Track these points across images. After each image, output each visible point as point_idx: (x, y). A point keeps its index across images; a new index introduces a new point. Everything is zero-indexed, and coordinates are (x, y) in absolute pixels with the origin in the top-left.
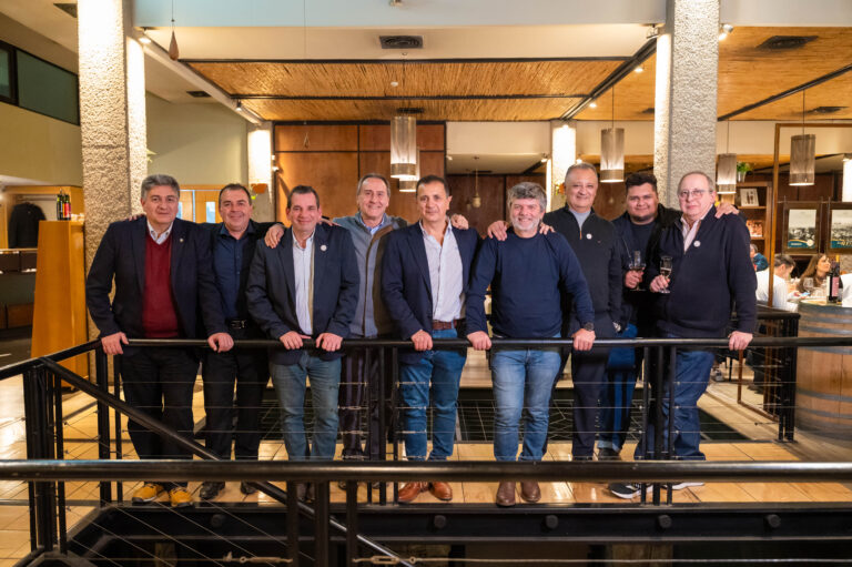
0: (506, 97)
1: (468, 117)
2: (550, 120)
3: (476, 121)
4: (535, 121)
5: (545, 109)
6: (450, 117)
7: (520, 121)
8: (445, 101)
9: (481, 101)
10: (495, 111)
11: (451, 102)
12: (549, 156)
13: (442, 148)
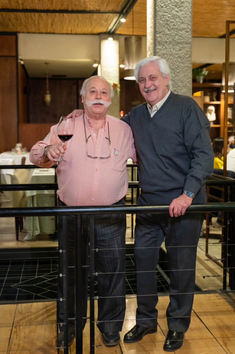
0: (54, 11)
1: (33, 30)
2: (99, 34)
3: (41, 33)
4: (87, 34)
5: (91, 24)
6: (18, 30)
7: (76, 34)
8: (8, 13)
9: (36, 14)
10: (52, 25)
11: (12, 15)
12: (99, 63)
13: (14, 54)
